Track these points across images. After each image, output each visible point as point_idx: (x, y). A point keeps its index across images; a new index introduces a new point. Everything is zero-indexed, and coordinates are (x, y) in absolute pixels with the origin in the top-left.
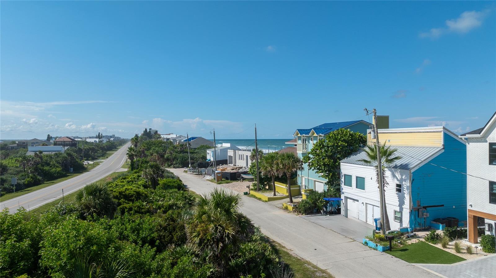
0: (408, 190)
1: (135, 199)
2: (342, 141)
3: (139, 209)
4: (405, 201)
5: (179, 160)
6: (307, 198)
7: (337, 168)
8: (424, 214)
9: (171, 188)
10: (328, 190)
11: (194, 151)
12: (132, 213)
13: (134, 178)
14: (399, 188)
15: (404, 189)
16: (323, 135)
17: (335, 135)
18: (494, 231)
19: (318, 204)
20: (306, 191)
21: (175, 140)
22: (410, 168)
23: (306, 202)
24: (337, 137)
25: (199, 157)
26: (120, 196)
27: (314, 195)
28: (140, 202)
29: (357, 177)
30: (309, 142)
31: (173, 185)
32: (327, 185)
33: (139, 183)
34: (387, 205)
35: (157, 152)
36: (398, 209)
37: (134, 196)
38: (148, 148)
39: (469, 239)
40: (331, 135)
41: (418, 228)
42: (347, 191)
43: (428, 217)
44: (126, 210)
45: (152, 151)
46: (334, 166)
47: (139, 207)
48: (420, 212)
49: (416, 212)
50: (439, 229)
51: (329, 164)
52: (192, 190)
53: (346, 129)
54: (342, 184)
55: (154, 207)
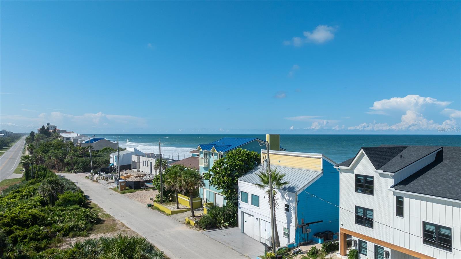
0: (294, 210)
1: (30, 223)
2: (239, 161)
3: (35, 236)
4: (292, 220)
5: (80, 165)
6: (208, 213)
7: (235, 185)
8: (307, 230)
9: (72, 205)
10: (227, 204)
11: (97, 154)
12: (26, 241)
13: (29, 192)
14: (287, 208)
15: (291, 209)
16: (223, 153)
17: (233, 154)
18: (358, 246)
19: (217, 218)
20: (207, 205)
21: (76, 140)
22: (295, 192)
23: (207, 218)
24: (235, 156)
25: (102, 161)
26: (12, 222)
27: (215, 210)
28: (36, 227)
29: (252, 195)
30: (210, 157)
31: (74, 201)
32: (226, 200)
33: (36, 198)
34: (277, 222)
35: (56, 157)
36: (286, 226)
37: (30, 219)
38: (46, 150)
39: (340, 252)
40: (230, 154)
41: (302, 243)
42: (244, 206)
43: (310, 233)
44: (19, 239)
45: (50, 154)
46: (232, 183)
47: (35, 233)
48: (304, 228)
49: (300, 229)
50: (319, 243)
51: (228, 182)
52: (94, 202)
53: (243, 149)
54: (239, 200)
55: (53, 230)
